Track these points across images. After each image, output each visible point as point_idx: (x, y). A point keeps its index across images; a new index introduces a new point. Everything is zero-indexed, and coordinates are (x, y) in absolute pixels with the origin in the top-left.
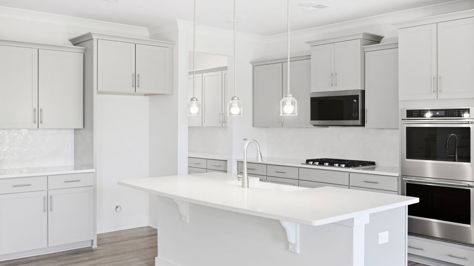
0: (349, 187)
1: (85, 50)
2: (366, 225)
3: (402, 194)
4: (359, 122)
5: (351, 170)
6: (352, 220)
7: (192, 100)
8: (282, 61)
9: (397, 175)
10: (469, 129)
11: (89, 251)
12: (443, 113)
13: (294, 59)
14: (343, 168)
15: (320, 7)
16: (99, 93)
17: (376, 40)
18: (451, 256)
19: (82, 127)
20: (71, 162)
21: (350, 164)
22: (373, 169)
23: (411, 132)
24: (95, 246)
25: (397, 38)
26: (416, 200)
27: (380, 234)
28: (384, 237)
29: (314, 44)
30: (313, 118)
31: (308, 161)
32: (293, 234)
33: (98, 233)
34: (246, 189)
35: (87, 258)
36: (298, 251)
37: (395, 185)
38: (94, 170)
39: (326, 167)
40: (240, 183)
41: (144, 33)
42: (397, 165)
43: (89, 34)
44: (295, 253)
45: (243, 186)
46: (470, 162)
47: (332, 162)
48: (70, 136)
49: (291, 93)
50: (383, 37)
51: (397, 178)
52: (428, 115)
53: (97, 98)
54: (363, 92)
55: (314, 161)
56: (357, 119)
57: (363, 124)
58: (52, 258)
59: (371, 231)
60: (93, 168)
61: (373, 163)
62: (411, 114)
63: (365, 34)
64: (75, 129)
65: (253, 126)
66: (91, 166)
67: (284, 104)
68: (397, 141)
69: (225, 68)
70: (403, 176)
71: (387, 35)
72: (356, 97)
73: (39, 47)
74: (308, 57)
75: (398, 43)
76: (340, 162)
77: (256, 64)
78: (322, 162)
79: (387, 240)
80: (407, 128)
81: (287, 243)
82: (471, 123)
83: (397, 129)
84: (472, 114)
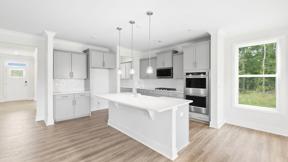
0: (168, 96)
1: (87, 54)
3: (185, 99)
4: (171, 77)
5: (169, 91)
6: (172, 109)
7: (119, 69)
8: (148, 59)
9: (183, 93)
10: (206, 78)
11: (88, 117)
12: (197, 74)
13: (151, 58)
14: (166, 91)
15: (160, 41)
16: (92, 68)
17: (176, 52)
18: (200, 118)
19: (86, 78)
20: (83, 89)
21: (169, 89)
22: (175, 91)
23: (187, 80)
24: (90, 115)
25: (183, 51)
26: (192, 101)
27: (181, 113)
28: (182, 114)
29: (157, 54)
30: (157, 76)
31: (156, 89)
32: (151, 114)
33: (91, 111)
34: (136, 98)
35: (87, 120)
36: (153, 119)
37: (182, 96)
38: (90, 92)
39: (161, 90)
40: (134, 96)
41: (107, 50)
42: (183, 90)
43: (88, 49)
44: (152, 120)
45: (135, 97)
46: (206, 88)
47: (163, 89)
48: (83, 81)
49: (150, 65)
50: (178, 51)
53: (91, 70)
54: (172, 68)
55: (158, 88)
56: (171, 76)
57: (172, 78)
58: (75, 120)
59: (178, 112)
60: (89, 91)
61: (175, 89)
62: (187, 74)
63: (173, 50)
64: (85, 79)
65: (140, 78)
66: (89, 90)
67: (148, 69)
68: (183, 83)
69: (131, 62)
70: (185, 93)
71: (180, 51)
72: (170, 69)
73: (72, 53)
74: (156, 58)
75: (183, 53)
76: (165, 89)
77: (141, 60)
78: (160, 89)
79: (183, 115)
80: (186, 78)
81: (149, 116)
82: (206, 76)
83: (183, 79)
84: (207, 74)
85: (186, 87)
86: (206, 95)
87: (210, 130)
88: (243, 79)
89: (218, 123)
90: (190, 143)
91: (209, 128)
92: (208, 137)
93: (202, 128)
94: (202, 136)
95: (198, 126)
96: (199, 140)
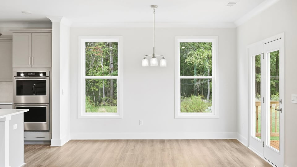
2: (10, 121)
6: (5, 118)
9: (12, 103)
10: (46, 80)
12: (34, 74)
18: (38, 137)
23: (19, 83)
25: (12, 36)
28: (15, 126)
46: (46, 95)
50: (2, 34)
51: (11, 105)
52: (22, 75)
59: (11, 123)
62: (19, 74)
70: (15, 104)
75: (12, 39)
79: (17, 128)
80: (17, 81)
82: (47, 78)
83: (12, 81)
84: (47, 74)
85: (17, 95)
86: (46, 104)
87: (51, 149)
88: (110, 81)
89: (61, 139)
90: (25, 163)
91: (50, 147)
92: (48, 155)
93: (40, 149)
94: (40, 156)
95: (35, 148)
96: (37, 159)
